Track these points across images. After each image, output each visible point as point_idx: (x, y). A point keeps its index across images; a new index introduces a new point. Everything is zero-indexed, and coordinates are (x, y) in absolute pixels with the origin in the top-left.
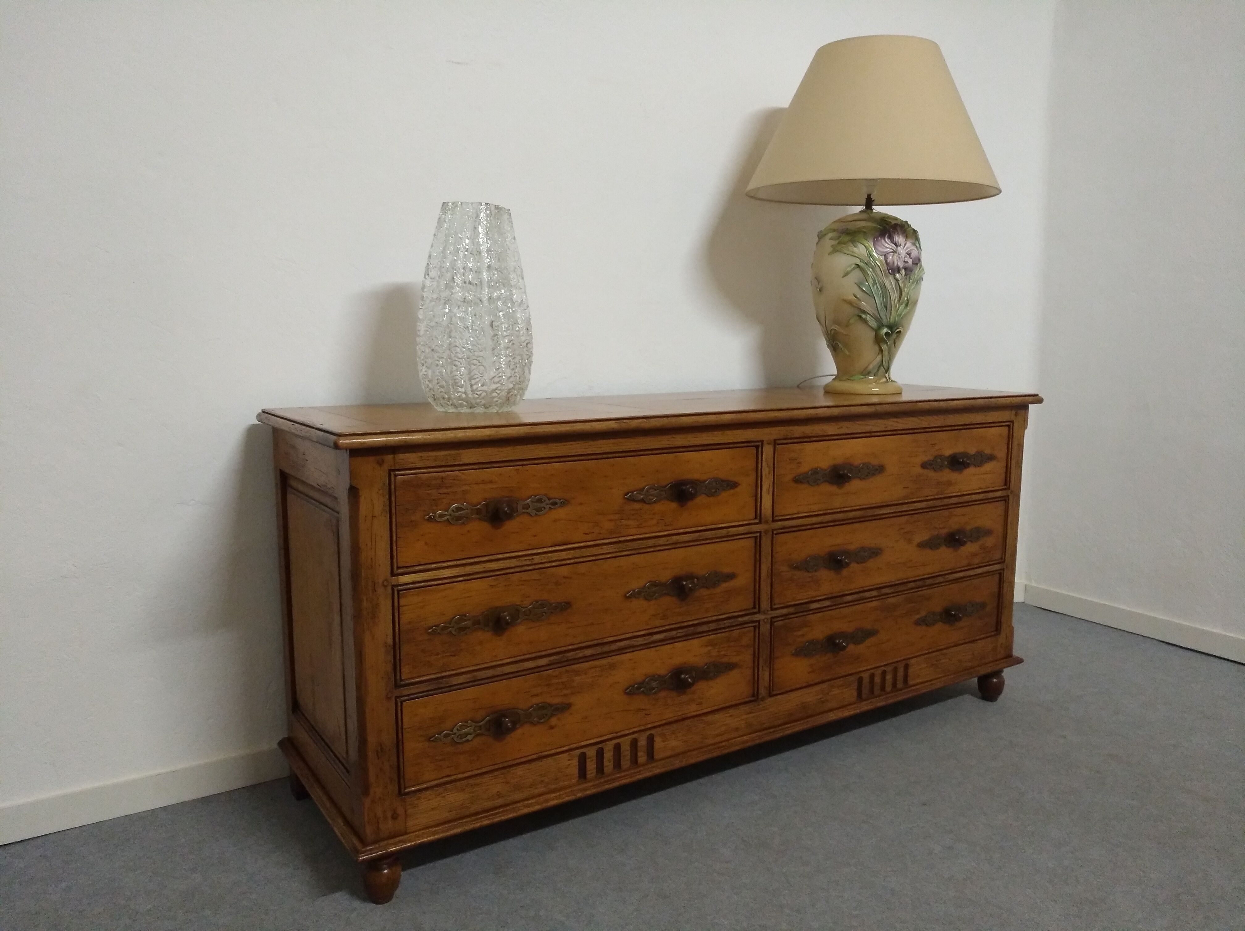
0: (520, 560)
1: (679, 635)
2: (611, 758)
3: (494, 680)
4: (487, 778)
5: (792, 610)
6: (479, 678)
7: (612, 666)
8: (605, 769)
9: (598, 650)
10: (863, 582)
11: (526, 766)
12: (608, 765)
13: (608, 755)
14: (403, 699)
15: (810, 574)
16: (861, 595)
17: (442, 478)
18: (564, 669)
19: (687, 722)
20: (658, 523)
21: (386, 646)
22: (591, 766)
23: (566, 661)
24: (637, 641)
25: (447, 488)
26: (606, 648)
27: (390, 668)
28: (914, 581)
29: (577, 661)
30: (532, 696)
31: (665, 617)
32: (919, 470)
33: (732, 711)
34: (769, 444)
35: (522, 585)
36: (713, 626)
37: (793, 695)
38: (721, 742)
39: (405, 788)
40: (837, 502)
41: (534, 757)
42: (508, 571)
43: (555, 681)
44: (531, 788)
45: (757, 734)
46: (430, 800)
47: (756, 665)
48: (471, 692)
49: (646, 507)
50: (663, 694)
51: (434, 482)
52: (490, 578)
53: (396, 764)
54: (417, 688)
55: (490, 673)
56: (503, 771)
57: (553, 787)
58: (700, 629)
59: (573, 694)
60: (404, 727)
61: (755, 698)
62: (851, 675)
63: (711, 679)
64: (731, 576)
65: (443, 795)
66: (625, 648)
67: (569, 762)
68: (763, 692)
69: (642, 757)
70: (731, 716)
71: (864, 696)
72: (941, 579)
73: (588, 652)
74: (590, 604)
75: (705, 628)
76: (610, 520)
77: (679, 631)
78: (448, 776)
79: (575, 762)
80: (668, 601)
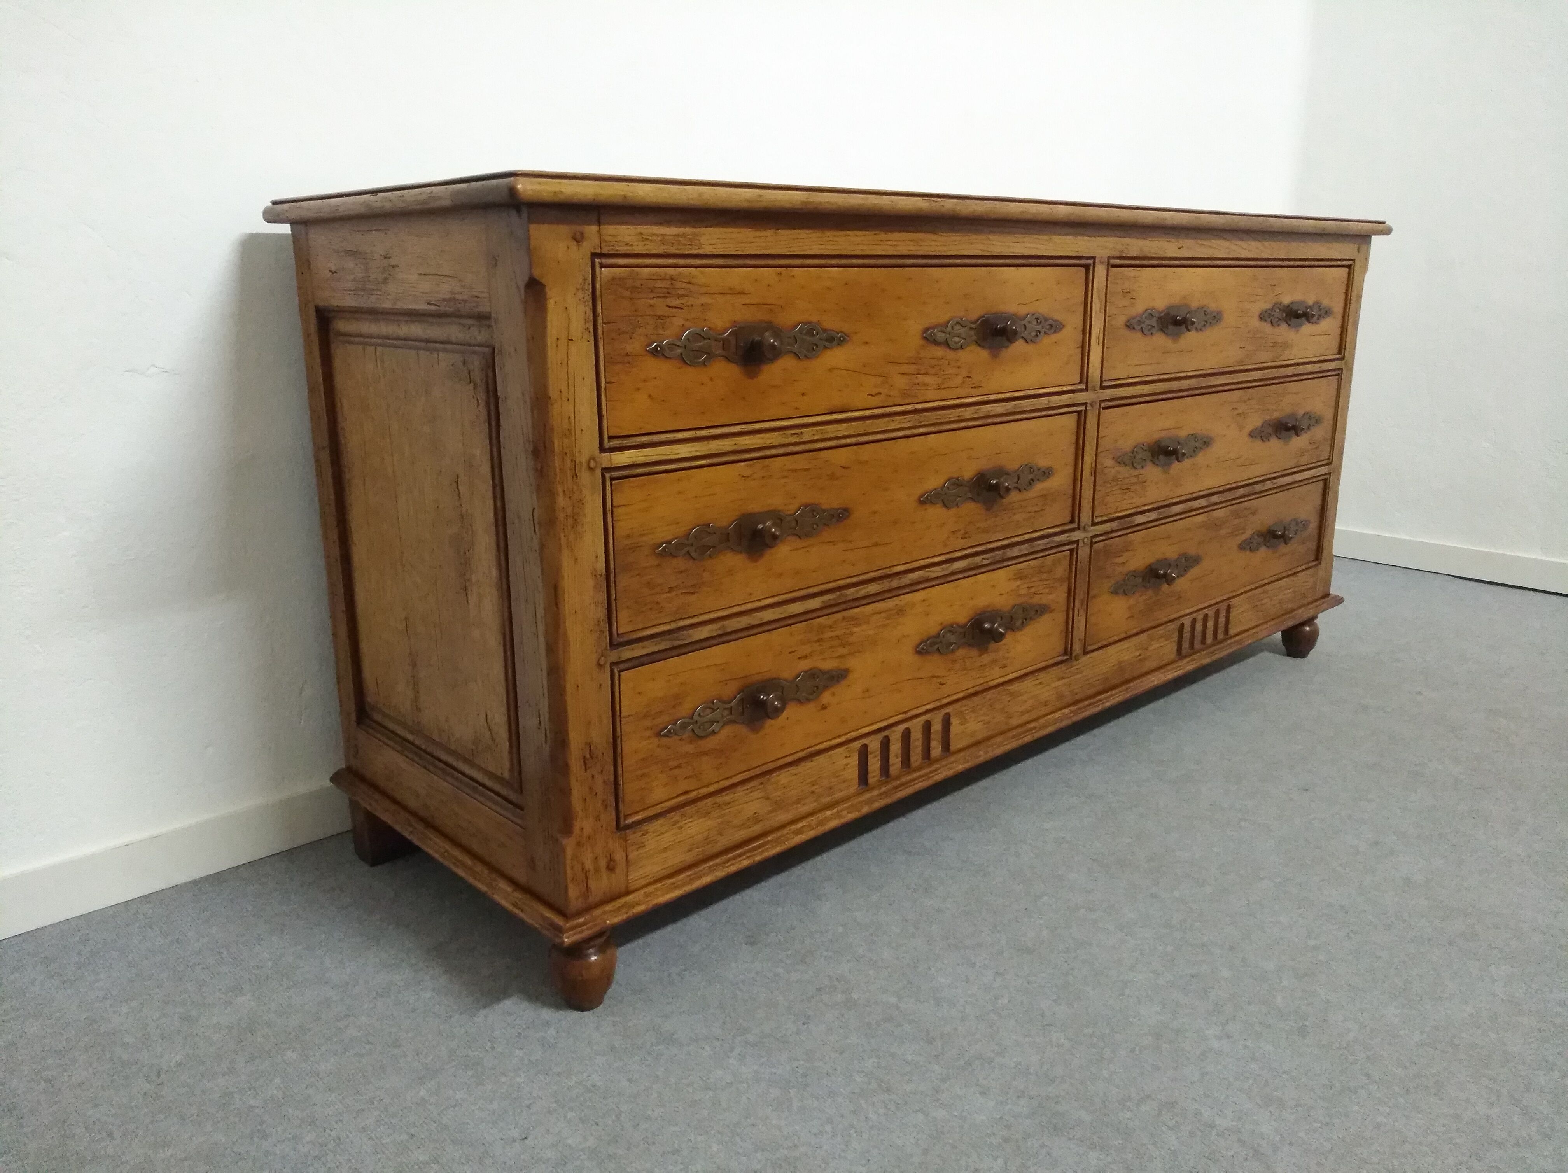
0: (784, 434)
1: (985, 562)
2: (900, 752)
3: (751, 632)
4: (740, 792)
5: (1114, 525)
6: (729, 630)
7: (901, 611)
8: (891, 769)
9: (886, 585)
10: (1191, 486)
11: (793, 770)
12: (895, 762)
13: (896, 747)
14: (622, 666)
15: (1136, 473)
16: (1190, 504)
17: (672, 279)
18: (839, 616)
19: (989, 694)
20: (964, 383)
21: (596, 576)
22: (874, 764)
23: (844, 602)
24: (934, 572)
25: (680, 297)
26: (895, 583)
27: (601, 613)
28: (1243, 486)
29: (857, 602)
30: (799, 658)
31: (966, 536)
32: (1255, 323)
33: (1042, 676)
34: (1102, 263)
35: (786, 477)
36: (1025, 549)
37: (1110, 650)
38: (1029, 722)
39: (626, 817)
40: (1172, 364)
41: (801, 754)
42: (768, 453)
43: (828, 634)
44: (798, 803)
45: (1069, 708)
46: (662, 834)
47: (1070, 610)
48: (717, 654)
49: (950, 354)
50: (961, 652)
51: (659, 284)
52: (743, 464)
53: (612, 778)
54: (643, 647)
55: (744, 621)
56: (761, 780)
57: (826, 800)
58: (1010, 553)
59: (852, 654)
60: (623, 714)
61: (1068, 655)
62: (1170, 621)
63: (1019, 629)
64: (1047, 473)
65: (680, 824)
66: (918, 583)
67: (845, 761)
68: (1077, 647)
69: (936, 750)
70: (1041, 683)
71: (1184, 652)
72: (1268, 485)
73: (873, 588)
74: (875, 513)
75: (1015, 551)
76: (903, 374)
77: (985, 556)
78: (686, 793)
79: (854, 760)
80: (971, 509)
